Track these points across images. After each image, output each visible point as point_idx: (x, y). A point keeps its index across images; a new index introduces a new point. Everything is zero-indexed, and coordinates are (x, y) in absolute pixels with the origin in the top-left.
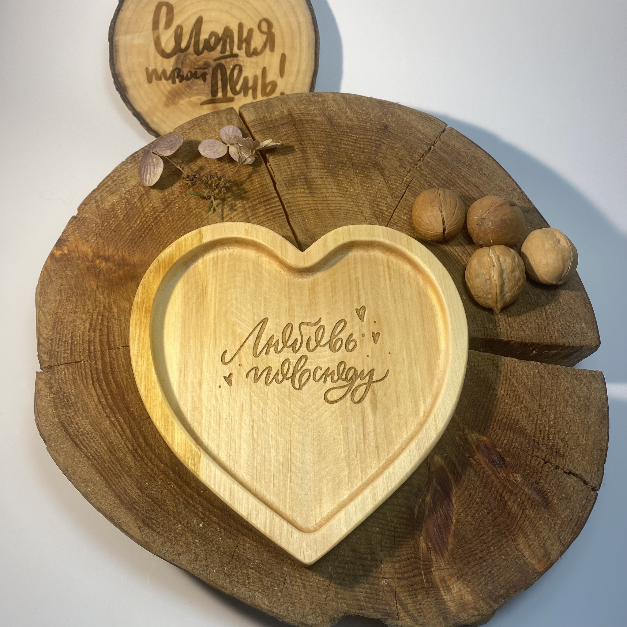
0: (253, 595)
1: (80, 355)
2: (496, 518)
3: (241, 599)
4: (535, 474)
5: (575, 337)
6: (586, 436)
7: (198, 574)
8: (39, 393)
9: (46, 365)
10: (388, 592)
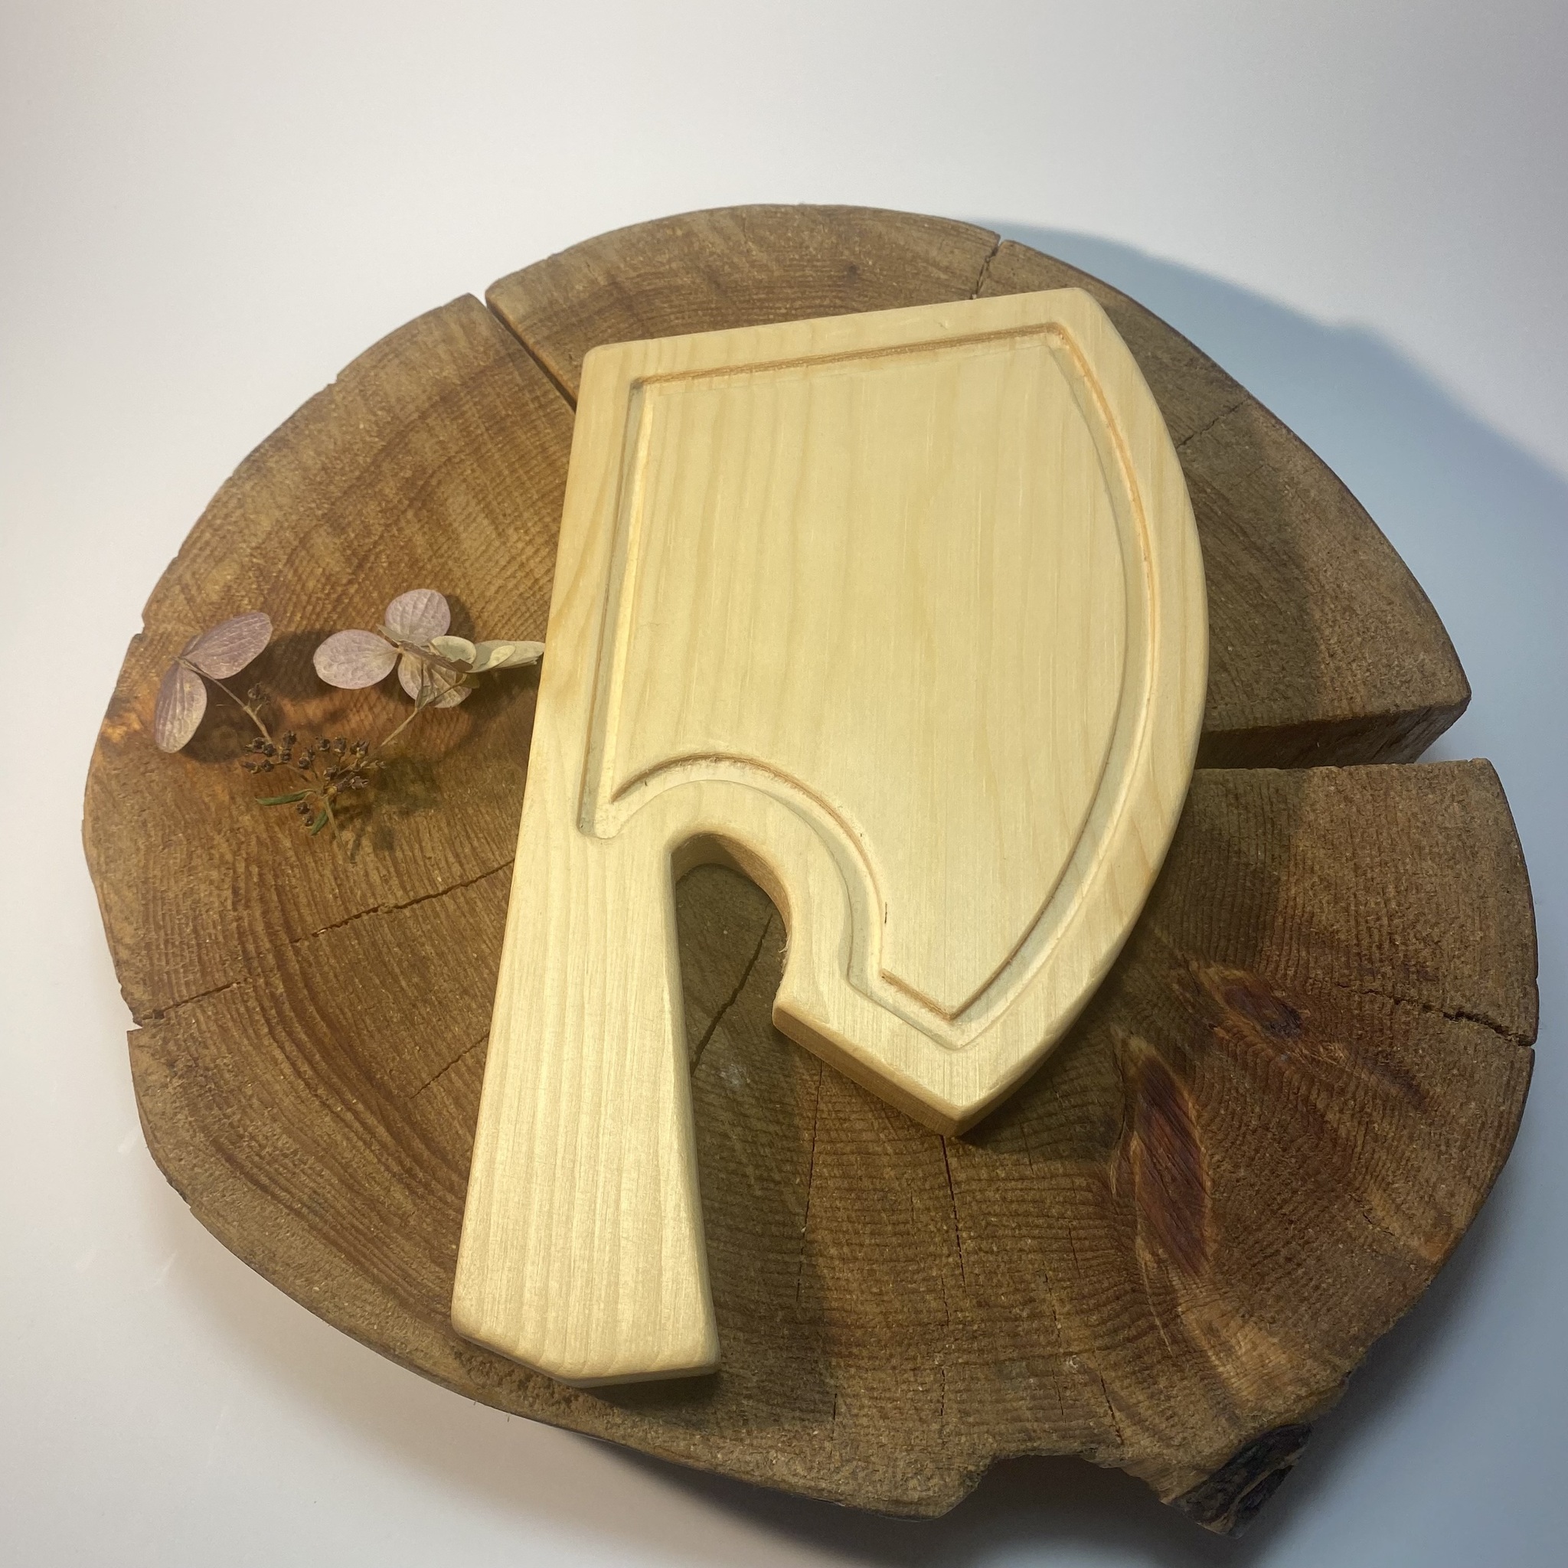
0: (766, 1459)
1: (225, 971)
2: (1305, 1159)
3: (737, 1475)
4: (1378, 1034)
5: (1408, 688)
6: (1481, 922)
7: (624, 1437)
8: (145, 1081)
9: (147, 1012)
10: (1086, 1385)
